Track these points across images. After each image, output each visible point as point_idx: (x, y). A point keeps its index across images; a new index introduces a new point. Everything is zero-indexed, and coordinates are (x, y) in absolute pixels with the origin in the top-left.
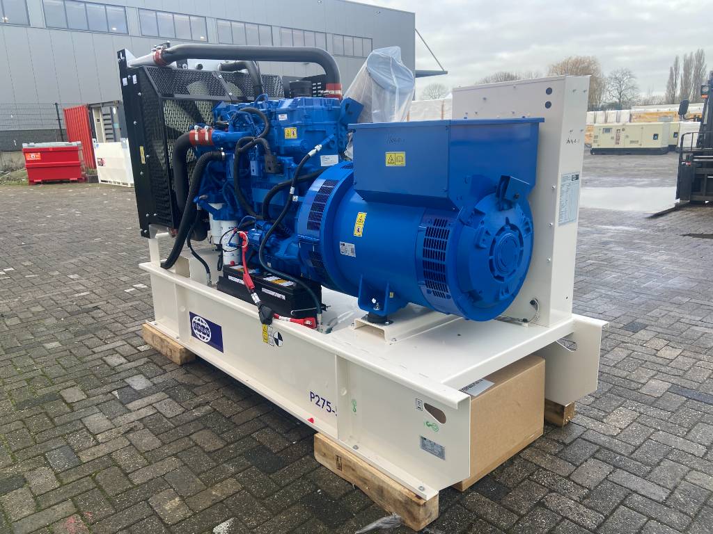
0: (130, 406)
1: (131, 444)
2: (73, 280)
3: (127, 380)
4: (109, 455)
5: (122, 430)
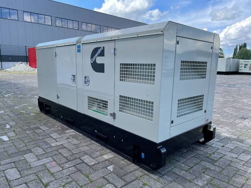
0: (66, 132)
1: (69, 142)
4: (62, 145)
5: (64, 138)
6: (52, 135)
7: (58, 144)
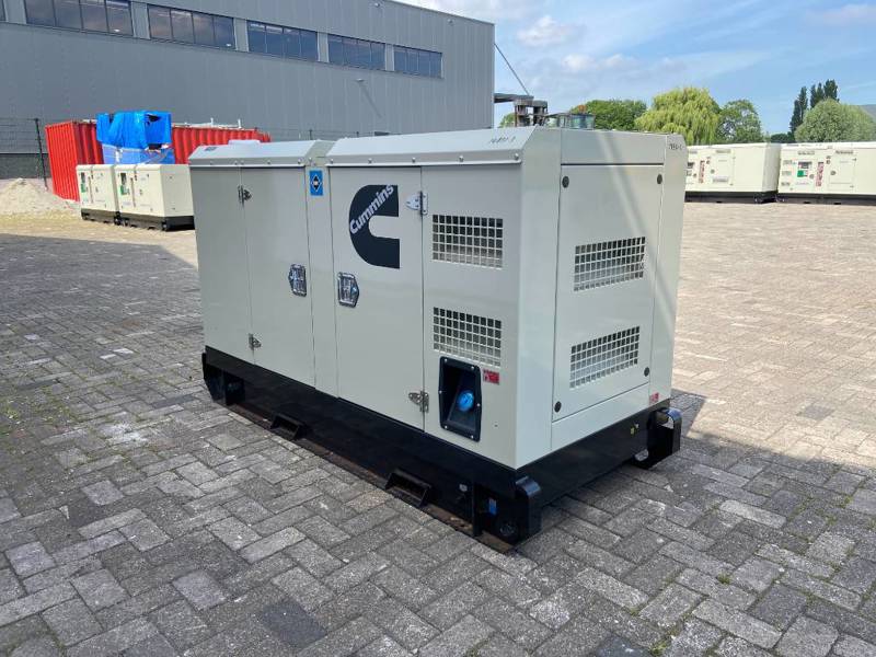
0: (84, 530)
1: (78, 596)
2: (31, 341)
3: (86, 490)
4: (39, 614)
5: (66, 570)
6: (16, 555)
7: (26, 607)
